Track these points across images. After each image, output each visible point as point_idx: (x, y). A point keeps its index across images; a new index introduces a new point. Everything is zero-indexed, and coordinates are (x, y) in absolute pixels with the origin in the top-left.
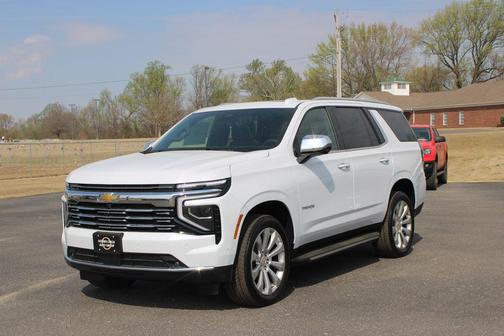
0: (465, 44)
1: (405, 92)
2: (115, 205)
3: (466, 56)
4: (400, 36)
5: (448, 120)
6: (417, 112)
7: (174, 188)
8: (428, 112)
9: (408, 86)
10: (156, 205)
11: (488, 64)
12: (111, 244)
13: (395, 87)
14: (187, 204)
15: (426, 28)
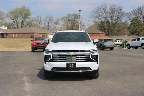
0: (19, 18)
1: (6, 28)
2: (73, 56)
3: (19, 21)
4: (2, 14)
5: (18, 36)
6: (10, 34)
7: (89, 51)
8: (13, 34)
9: (6, 27)
10: (85, 55)
11: (25, 23)
12: (73, 66)
13: (3, 27)
14: (92, 55)
15: (10, 13)
